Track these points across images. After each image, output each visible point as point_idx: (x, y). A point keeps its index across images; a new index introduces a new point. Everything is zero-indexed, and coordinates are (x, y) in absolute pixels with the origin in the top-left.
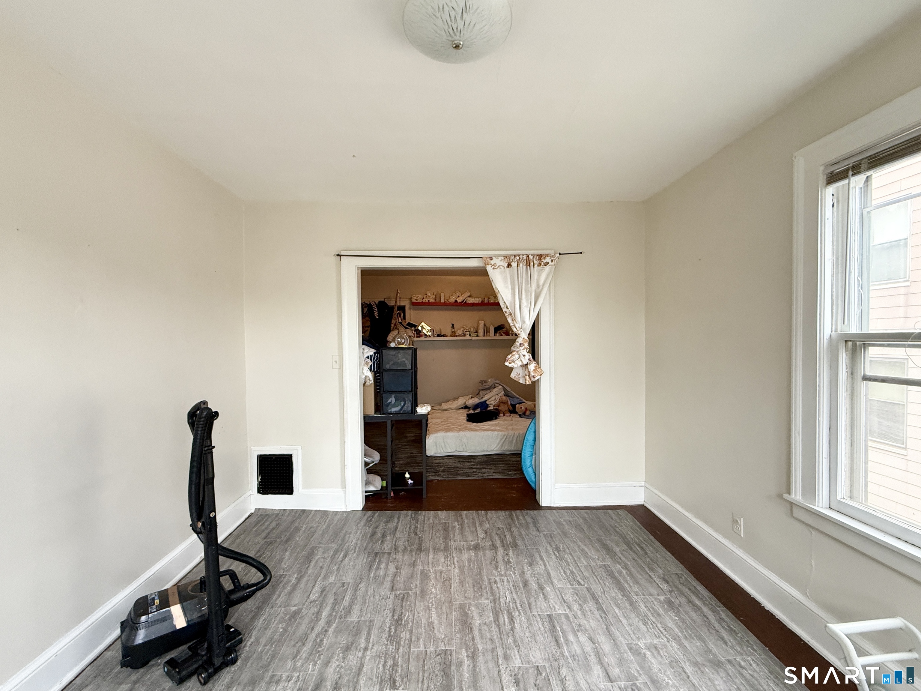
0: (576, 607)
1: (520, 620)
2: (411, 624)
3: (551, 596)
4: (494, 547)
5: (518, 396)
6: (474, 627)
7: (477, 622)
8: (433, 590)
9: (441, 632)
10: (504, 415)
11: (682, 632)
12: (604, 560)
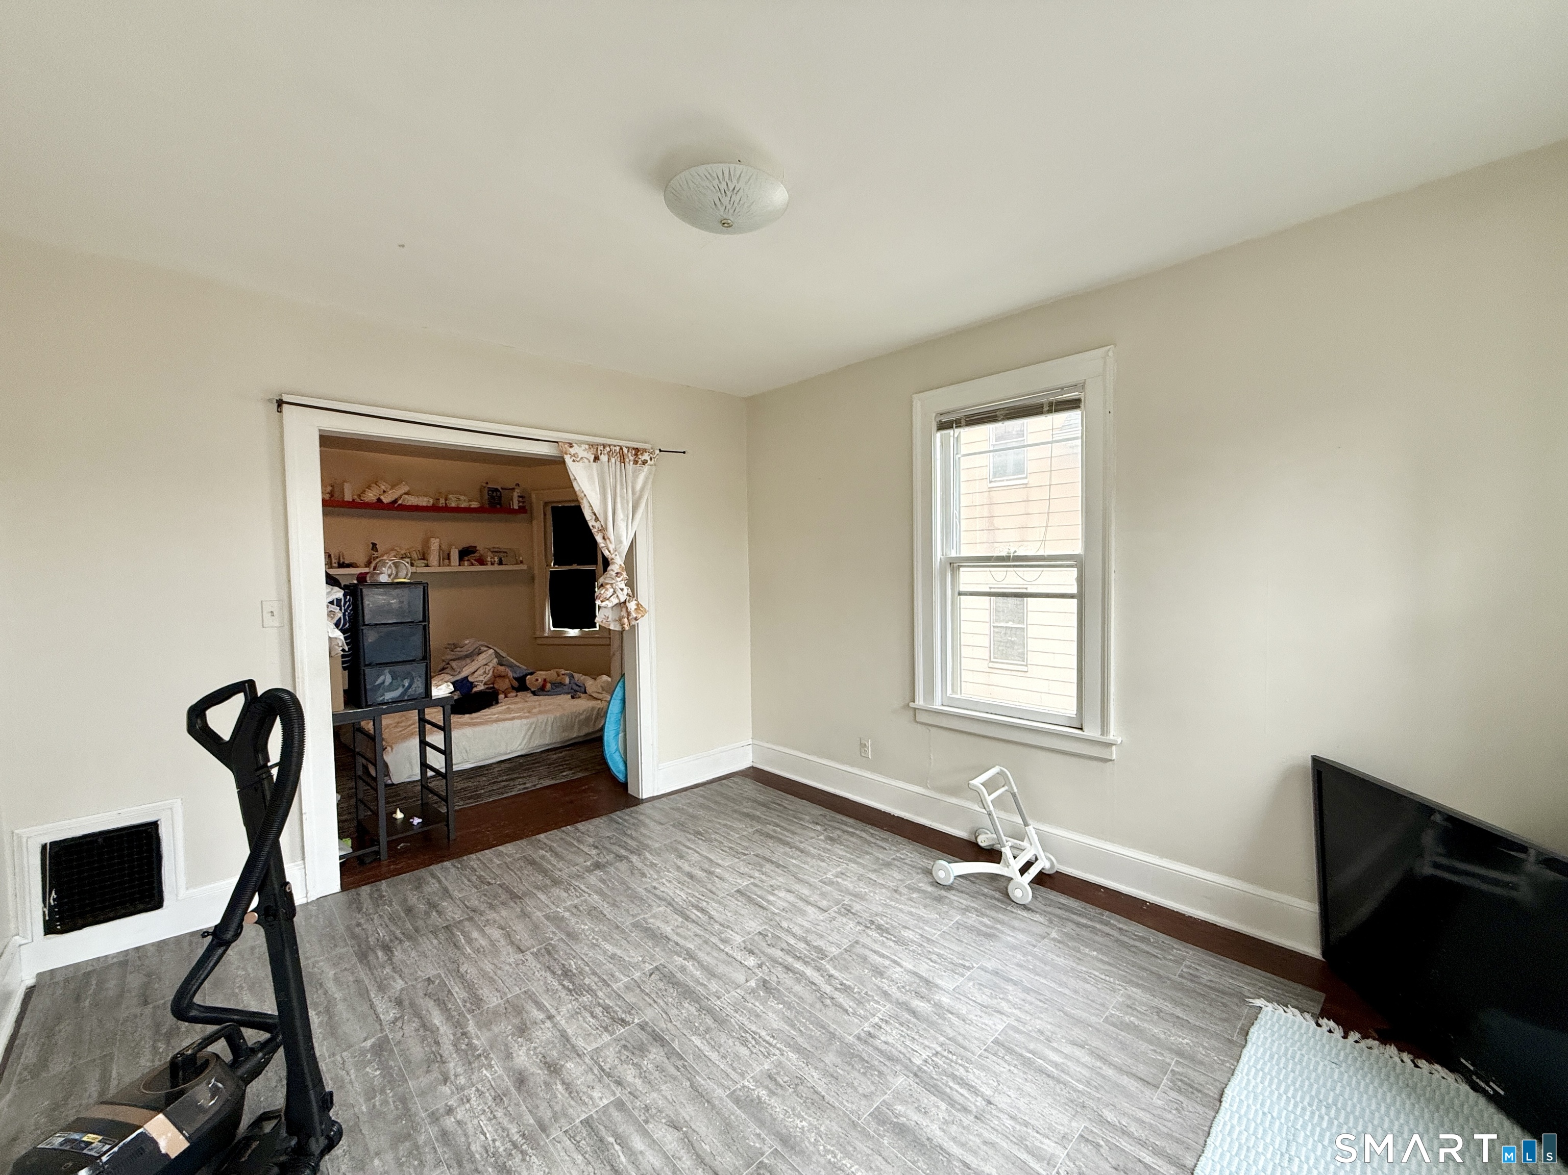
0: (757, 874)
1: (712, 907)
2: (587, 968)
3: (726, 875)
4: (620, 858)
5: (518, 664)
6: (667, 934)
7: (668, 930)
8: (583, 927)
9: (635, 956)
10: (506, 697)
11: (852, 854)
12: (752, 826)
